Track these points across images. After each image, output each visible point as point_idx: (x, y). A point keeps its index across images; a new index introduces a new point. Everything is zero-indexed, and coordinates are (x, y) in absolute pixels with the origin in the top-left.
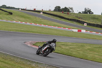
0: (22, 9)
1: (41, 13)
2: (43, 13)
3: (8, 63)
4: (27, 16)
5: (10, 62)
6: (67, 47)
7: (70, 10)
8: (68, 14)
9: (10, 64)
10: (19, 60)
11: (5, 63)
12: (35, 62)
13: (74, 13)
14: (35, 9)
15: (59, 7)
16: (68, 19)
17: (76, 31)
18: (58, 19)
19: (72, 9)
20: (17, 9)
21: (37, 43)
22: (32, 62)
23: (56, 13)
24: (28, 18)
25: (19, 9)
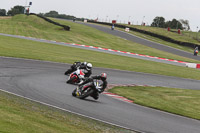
0: (89, 21)
1: (127, 29)
2: (131, 29)
3: (54, 127)
4: (99, 33)
5: (59, 125)
6: (175, 98)
7: (183, 26)
8: (179, 32)
9: (59, 128)
10: (78, 121)
11: (49, 125)
12: (110, 126)
13: (191, 32)
14: (114, 21)
15: (162, 19)
16: (178, 43)
17: (194, 65)
18: (160, 42)
19: (186, 23)
20: (79, 19)
21: (115, 87)
22: (105, 125)
23: (155, 30)
24: (100, 38)
25: (83, 20)
